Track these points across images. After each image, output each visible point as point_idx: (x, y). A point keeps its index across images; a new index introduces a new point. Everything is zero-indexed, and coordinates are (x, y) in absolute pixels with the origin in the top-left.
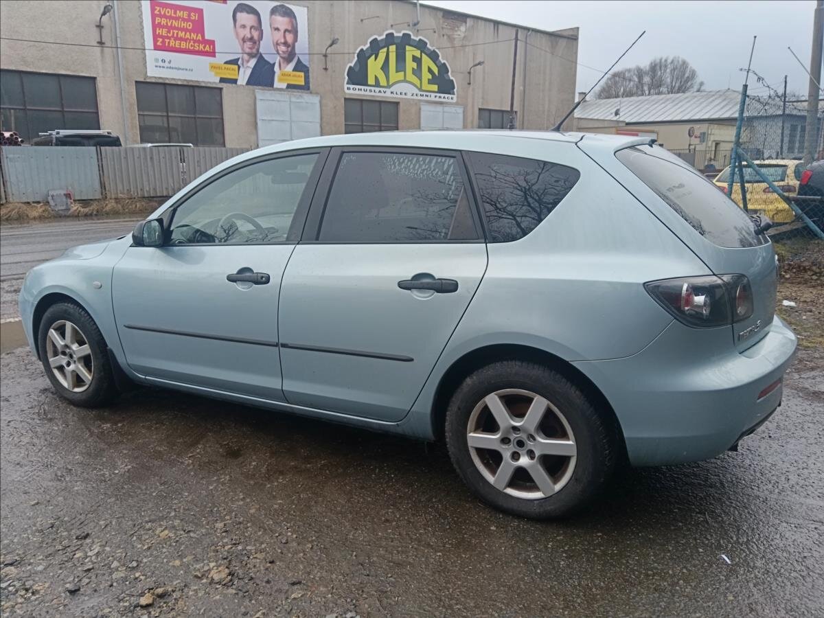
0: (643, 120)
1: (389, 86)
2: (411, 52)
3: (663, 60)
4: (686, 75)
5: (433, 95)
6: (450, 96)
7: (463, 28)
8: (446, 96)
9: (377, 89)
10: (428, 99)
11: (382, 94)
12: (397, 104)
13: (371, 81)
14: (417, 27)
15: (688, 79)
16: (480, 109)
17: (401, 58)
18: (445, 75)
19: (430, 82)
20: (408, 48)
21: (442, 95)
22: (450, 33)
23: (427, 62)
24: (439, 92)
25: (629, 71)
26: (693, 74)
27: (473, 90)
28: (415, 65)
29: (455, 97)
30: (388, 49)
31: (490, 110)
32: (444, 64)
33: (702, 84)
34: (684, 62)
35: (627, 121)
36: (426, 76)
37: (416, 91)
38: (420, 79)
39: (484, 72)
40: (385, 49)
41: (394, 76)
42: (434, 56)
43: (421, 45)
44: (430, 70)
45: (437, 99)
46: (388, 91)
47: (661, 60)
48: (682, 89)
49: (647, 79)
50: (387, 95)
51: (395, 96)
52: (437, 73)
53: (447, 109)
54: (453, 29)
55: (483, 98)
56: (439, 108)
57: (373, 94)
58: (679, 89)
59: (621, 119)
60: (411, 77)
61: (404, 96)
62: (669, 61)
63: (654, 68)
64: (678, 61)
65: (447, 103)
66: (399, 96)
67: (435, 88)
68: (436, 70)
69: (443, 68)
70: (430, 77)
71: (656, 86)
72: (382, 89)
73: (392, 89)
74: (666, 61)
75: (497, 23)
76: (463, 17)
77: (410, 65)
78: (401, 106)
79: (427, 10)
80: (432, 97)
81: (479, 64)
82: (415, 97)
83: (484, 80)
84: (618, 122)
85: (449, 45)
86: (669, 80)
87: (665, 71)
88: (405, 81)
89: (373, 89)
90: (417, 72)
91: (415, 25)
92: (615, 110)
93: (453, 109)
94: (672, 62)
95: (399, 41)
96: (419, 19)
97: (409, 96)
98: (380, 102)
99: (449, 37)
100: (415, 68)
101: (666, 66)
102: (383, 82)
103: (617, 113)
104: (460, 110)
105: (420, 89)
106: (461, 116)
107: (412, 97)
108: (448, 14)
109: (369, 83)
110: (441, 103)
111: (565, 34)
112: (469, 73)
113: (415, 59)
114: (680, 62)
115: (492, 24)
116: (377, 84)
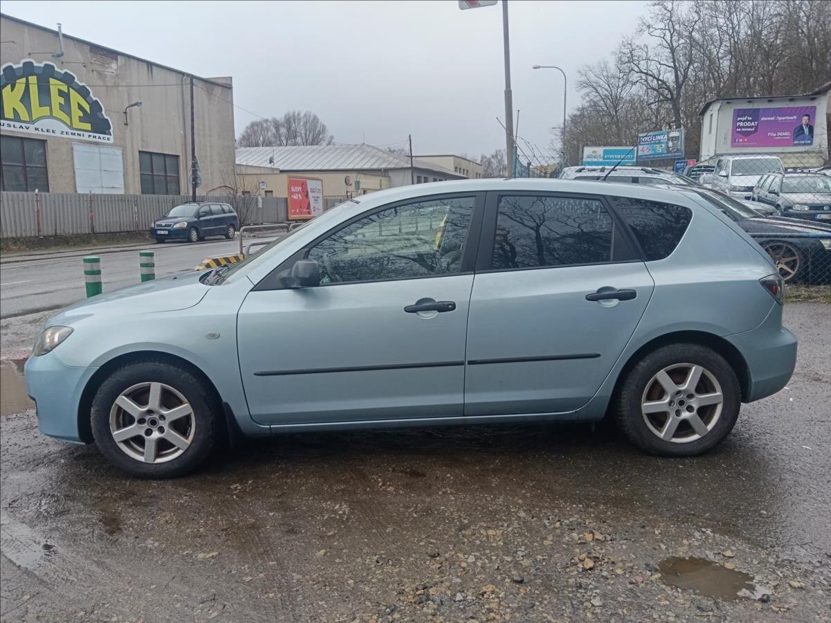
0: (295, 168)
1: (32, 122)
2: (55, 86)
3: (296, 114)
4: (318, 129)
5: (86, 134)
6: (107, 136)
7: (114, 66)
8: (102, 136)
9: (18, 124)
10: (81, 138)
11: (25, 130)
12: (44, 142)
13: (8, 113)
14: (62, 59)
15: (319, 133)
16: (140, 152)
17: (44, 91)
18: (98, 114)
19: (81, 120)
20: (52, 81)
21: (97, 135)
22: (99, 69)
23: (75, 98)
24: (93, 131)
25: (267, 121)
26: (324, 129)
27: (131, 131)
28: (62, 100)
29: (111, 138)
30: (27, 80)
31: (151, 153)
32: (96, 101)
33: (332, 137)
34: (315, 118)
35: (281, 168)
36: (77, 113)
37: (66, 129)
38: (69, 115)
39: (141, 113)
40: (24, 80)
41: (37, 110)
42: (83, 92)
43: (67, 79)
44: (80, 107)
45: (91, 139)
46: (32, 127)
47: (294, 113)
48: (315, 141)
49: (283, 130)
50: (31, 131)
51: (40, 132)
52: (89, 111)
53: (104, 150)
54: (103, 65)
55: (143, 141)
56: (96, 149)
57: (12, 129)
58: (313, 140)
59: (276, 166)
60: (57, 112)
61: (51, 134)
62: (302, 115)
63: (290, 120)
64: (310, 116)
65: (103, 144)
66: (46, 133)
67: (88, 126)
68: (87, 107)
69: (95, 106)
70: (81, 114)
71: (292, 137)
72: (24, 125)
73: (36, 125)
74: (299, 114)
75: (150, 65)
76: (113, 54)
77: (56, 100)
78: (50, 146)
79: (71, 42)
80: (86, 136)
81: (136, 104)
82: (65, 136)
83: (142, 120)
84: (273, 169)
85: (101, 83)
86: (303, 132)
87: (299, 124)
88: (51, 116)
89: (12, 123)
90: (66, 108)
91: (58, 56)
92: (268, 157)
93: (110, 151)
94: (305, 115)
95: (40, 72)
96: (63, 50)
97: (58, 134)
98: (22, 139)
99: (99, 73)
100: (63, 102)
101: (299, 119)
102: (24, 115)
103: (271, 161)
104: (119, 152)
105: (71, 127)
106: (120, 158)
107: (62, 136)
108: (96, 49)
109: (6, 116)
110: (97, 144)
111: (219, 82)
112: (125, 113)
113: (61, 93)
114: (312, 117)
115: (145, 66)
116: (17, 118)
